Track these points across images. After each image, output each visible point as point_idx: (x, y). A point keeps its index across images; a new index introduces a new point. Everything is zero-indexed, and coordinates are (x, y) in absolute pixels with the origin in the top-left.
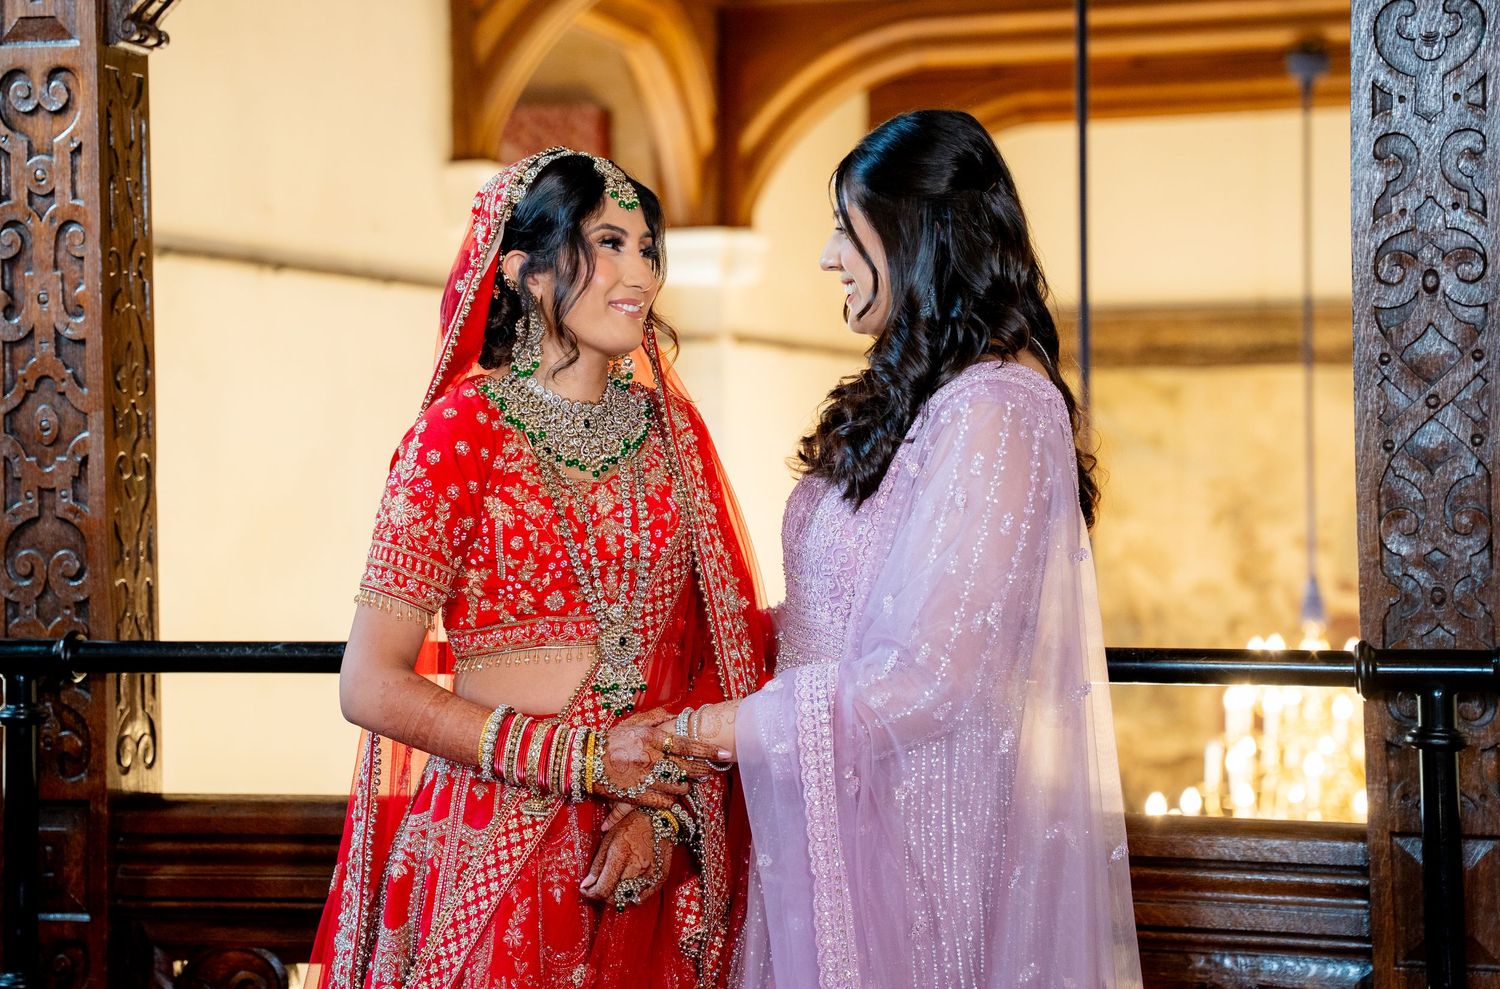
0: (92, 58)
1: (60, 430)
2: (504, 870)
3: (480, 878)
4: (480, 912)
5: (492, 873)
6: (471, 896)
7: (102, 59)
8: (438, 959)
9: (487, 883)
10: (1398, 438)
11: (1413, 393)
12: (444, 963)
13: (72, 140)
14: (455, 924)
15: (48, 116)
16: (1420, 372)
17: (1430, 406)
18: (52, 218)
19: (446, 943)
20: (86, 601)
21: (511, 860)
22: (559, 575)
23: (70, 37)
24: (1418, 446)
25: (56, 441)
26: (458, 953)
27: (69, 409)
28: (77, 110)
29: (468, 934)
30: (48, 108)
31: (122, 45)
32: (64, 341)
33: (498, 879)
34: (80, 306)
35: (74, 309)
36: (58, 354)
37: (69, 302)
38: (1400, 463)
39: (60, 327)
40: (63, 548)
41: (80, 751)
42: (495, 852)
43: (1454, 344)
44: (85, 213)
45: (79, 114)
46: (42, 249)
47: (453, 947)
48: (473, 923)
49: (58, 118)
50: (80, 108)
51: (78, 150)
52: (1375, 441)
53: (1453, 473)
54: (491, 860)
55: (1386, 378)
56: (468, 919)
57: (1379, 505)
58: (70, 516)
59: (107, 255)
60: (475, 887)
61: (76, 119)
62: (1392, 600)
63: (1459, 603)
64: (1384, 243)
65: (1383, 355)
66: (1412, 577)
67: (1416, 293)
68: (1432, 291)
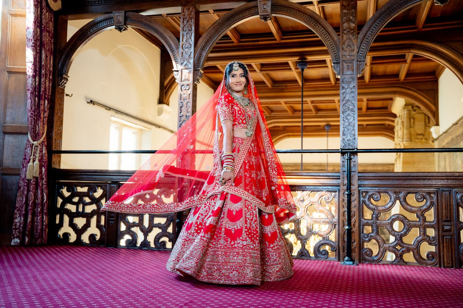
0: (192, 83)
7: (193, 84)
10: (345, 127)
15: (186, 90)
16: (347, 119)
17: (348, 123)
18: (186, 102)
23: (190, 81)
31: (195, 82)
32: (187, 116)
35: (188, 112)
43: (351, 116)
44: (190, 101)
46: (185, 105)
51: (190, 94)
52: (342, 127)
55: (344, 120)
59: (192, 106)
61: (190, 90)
62: (343, 144)
63: (351, 145)
64: (344, 104)
65: (343, 117)
66: (346, 142)
67: (347, 110)
68: (349, 110)
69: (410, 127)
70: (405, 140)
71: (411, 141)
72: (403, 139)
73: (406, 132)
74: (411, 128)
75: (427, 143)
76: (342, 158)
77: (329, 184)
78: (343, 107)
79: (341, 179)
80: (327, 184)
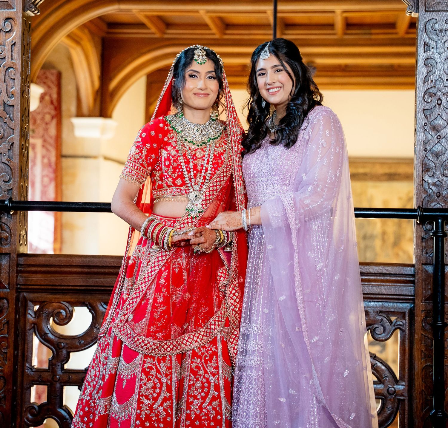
0: (20, 15)
1: (4, 134)
2: (160, 263)
3: (153, 265)
4: (152, 275)
5: (156, 264)
6: (150, 271)
7: (23, 16)
8: (139, 288)
9: (155, 267)
10: (429, 148)
11: (433, 134)
12: (141, 289)
13: (12, 41)
14: (145, 278)
15: (4, 33)
16: (435, 129)
17: (438, 139)
18: (4, 66)
19: (142, 283)
20: (12, 189)
21: (162, 260)
22: (180, 174)
23: (13, 8)
24: (434, 150)
25: (2, 137)
26: (145, 287)
27: (8, 127)
28: (14, 32)
29: (148, 281)
30: (5, 30)
31: (29, 12)
32: (6, 105)
33: (158, 266)
34: (13, 95)
35: (11, 95)
36: (4, 110)
37: (8, 93)
38: (429, 155)
39: (6, 101)
40: (3, 172)
41: (7, 237)
42: (158, 258)
43: (445, 121)
44: (16, 65)
45: (15, 33)
47: (143, 285)
48: (150, 278)
49: (8, 34)
50: (15, 31)
51: (14, 44)
52: (422, 149)
53: (444, 158)
54: (156, 260)
55: (426, 130)
56: (148, 277)
57: (422, 168)
58: (6, 162)
59: (22, 78)
60: (151, 268)
61: (14, 34)
62: (425, 196)
63: (444, 196)
64: (427, 90)
65: (425, 123)
66: (431, 189)
67: (435, 105)
68: (440, 105)
76: (419, 229)
77: (384, 296)
78: (424, 97)
79: (418, 282)
80: (380, 296)
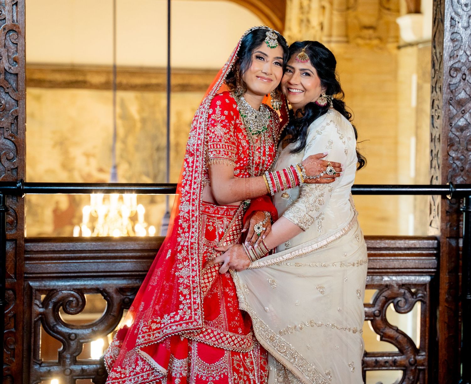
10: (454, 123)
11: (458, 109)
16: (460, 103)
17: (462, 113)
22: (242, 165)
24: (459, 125)
38: (453, 130)
52: (448, 124)
53: (467, 133)
55: (451, 105)
57: (448, 143)
62: (450, 170)
63: (467, 171)
64: (452, 65)
65: (451, 98)
66: (455, 163)
67: (460, 80)
68: (464, 79)
69: (348, 8)
70: (334, 39)
71: (348, 42)
72: (330, 35)
73: (337, 19)
74: (350, 11)
75: (381, 49)
76: (444, 203)
77: (409, 270)
78: (450, 72)
79: (442, 255)
80: (406, 270)
